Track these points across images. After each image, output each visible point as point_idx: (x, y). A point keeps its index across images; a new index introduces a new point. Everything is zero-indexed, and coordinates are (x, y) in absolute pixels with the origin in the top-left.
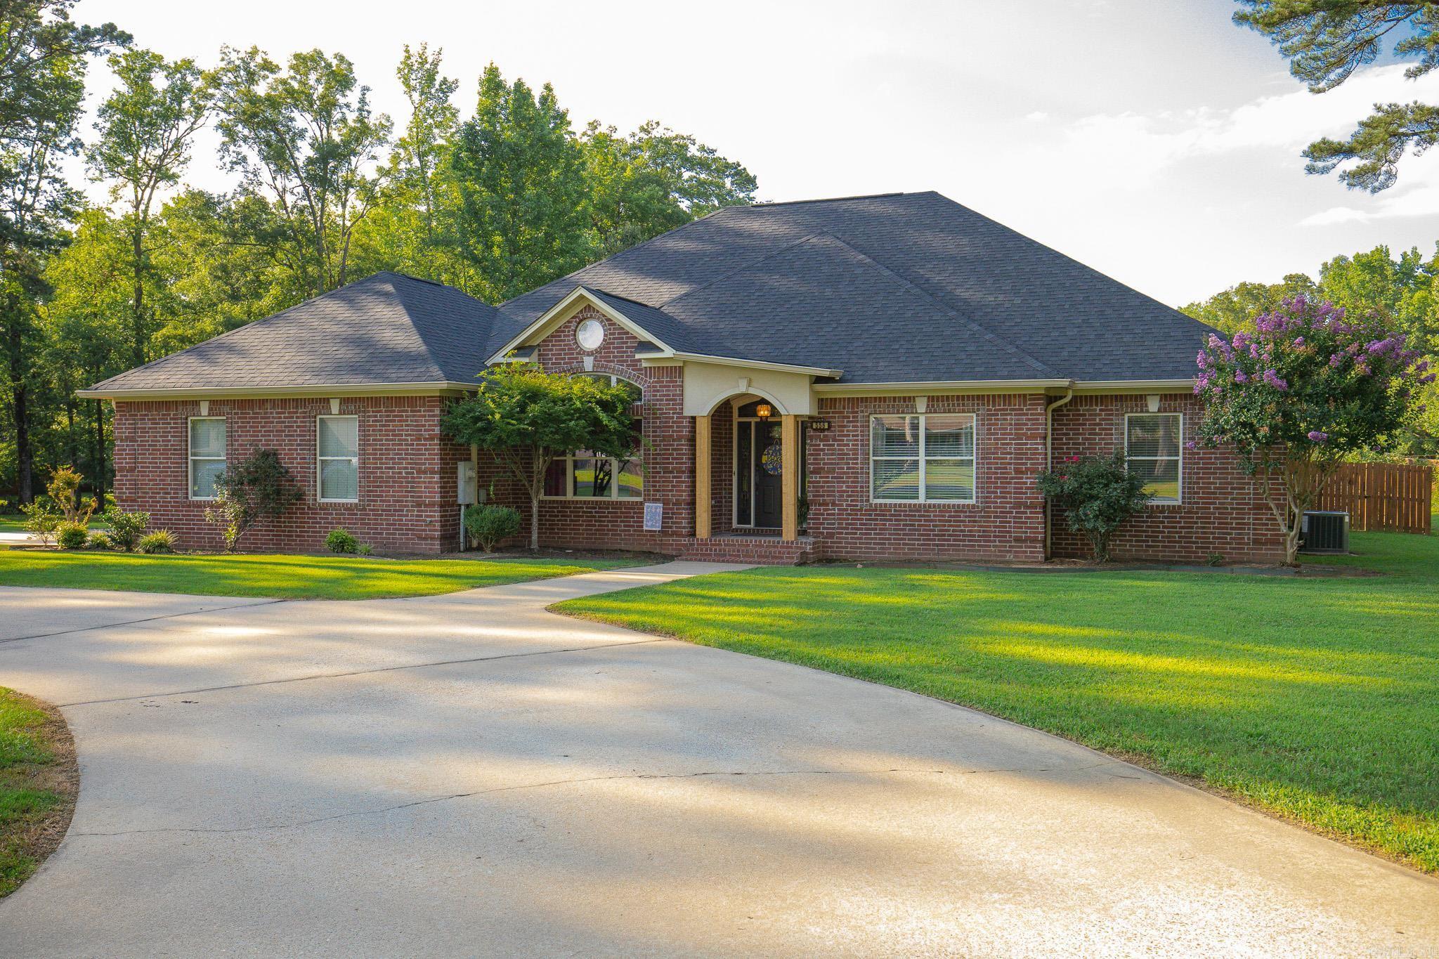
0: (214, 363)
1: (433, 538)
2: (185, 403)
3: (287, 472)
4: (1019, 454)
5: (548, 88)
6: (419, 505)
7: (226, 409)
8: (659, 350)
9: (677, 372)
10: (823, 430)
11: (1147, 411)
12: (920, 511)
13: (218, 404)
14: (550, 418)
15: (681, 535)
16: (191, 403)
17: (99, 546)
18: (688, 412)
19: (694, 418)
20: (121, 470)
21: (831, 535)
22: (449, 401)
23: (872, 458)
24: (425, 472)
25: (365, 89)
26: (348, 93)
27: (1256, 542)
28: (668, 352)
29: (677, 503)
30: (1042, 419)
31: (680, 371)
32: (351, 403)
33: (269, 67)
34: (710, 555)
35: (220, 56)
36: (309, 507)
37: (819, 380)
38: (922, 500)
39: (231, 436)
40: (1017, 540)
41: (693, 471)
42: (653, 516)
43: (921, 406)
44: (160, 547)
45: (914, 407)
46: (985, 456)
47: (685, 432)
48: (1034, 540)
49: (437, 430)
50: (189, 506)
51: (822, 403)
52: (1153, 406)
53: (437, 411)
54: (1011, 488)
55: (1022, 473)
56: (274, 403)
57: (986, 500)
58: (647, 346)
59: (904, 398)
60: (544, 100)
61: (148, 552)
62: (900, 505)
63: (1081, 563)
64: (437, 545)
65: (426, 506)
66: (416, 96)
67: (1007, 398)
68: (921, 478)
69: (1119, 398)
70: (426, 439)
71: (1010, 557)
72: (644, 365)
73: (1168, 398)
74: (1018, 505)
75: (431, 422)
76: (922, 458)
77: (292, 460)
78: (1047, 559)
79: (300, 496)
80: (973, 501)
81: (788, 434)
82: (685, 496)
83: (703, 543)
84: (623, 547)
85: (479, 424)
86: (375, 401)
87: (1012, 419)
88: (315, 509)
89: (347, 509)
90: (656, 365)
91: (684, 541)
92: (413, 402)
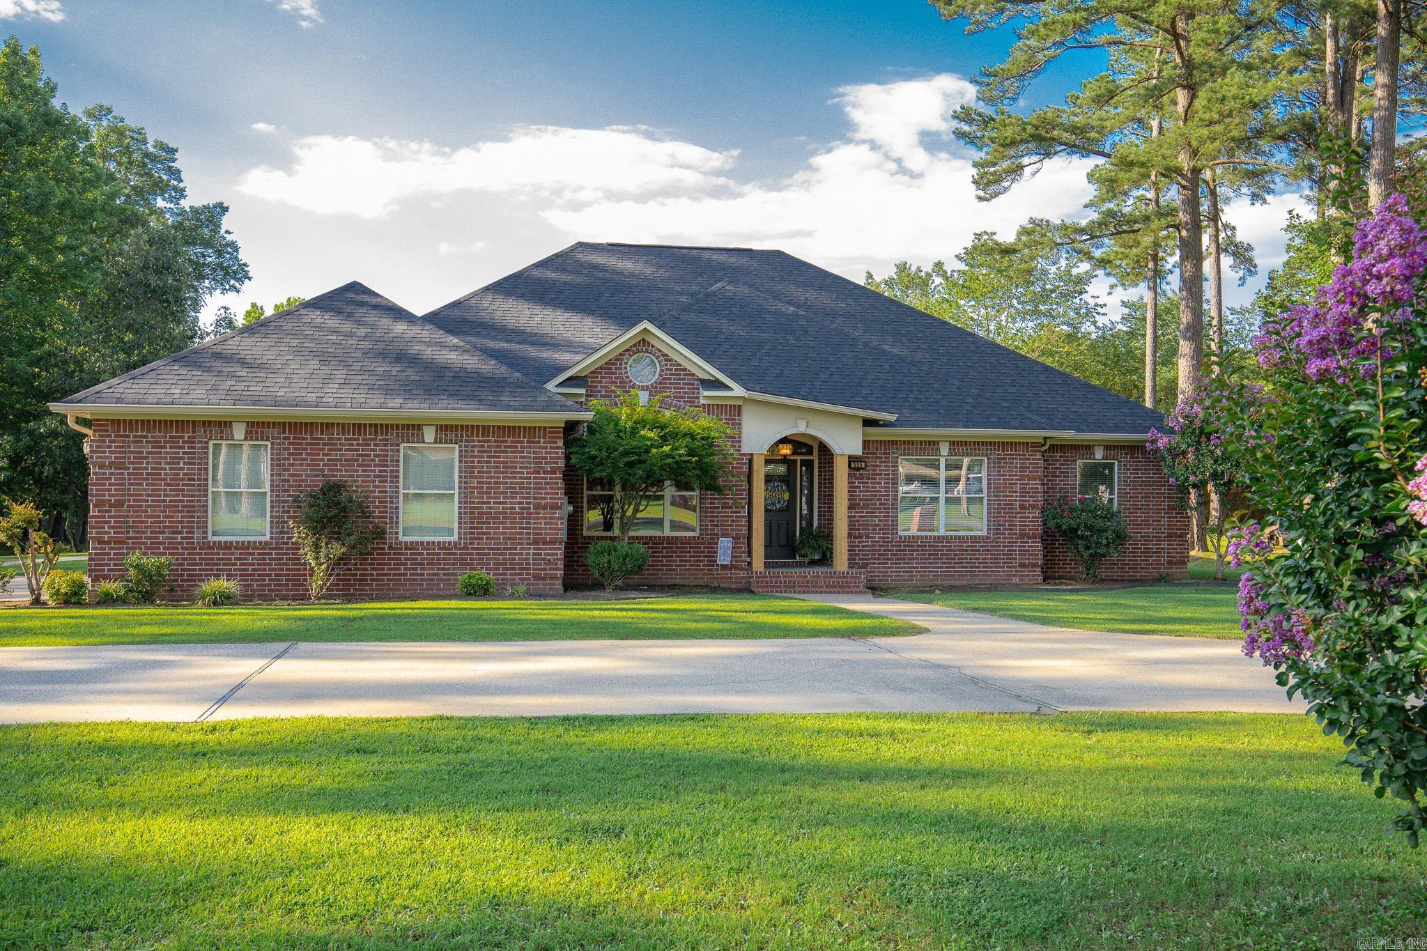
1: (553, 578)
2: (207, 424)
3: (361, 506)
4: (1024, 493)
6: (536, 542)
7: (271, 433)
8: (727, 387)
9: (733, 411)
10: (858, 469)
11: (1094, 459)
12: (942, 542)
13: (257, 428)
15: (742, 569)
16: (222, 426)
18: (746, 449)
19: (751, 456)
23: (900, 495)
24: (545, 508)
27: (1170, 562)
28: (737, 391)
29: (740, 537)
30: (1036, 463)
31: (742, 409)
32: (446, 431)
36: (390, 548)
37: (868, 423)
38: (940, 532)
39: (276, 463)
40: (1023, 565)
42: (724, 550)
43: (944, 449)
44: (222, 600)
45: (938, 450)
46: (996, 493)
47: (745, 469)
48: (1034, 565)
49: (561, 463)
50: (210, 548)
51: (866, 444)
52: (1099, 454)
53: (560, 443)
54: (1017, 521)
55: (1025, 508)
56: (343, 427)
57: (995, 531)
58: (717, 384)
59: (930, 442)
62: (926, 537)
63: (1072, 584)
64: (559, 586)
65: (545, 543)
67: (1014, 445)
68: (940, 513)
69: (1076, 447)
70: (545, 472)
71: (1016, 580)
72: (702, 401)
73: (1109, 447)
74: (1022, 536)
75: (554, 454)
76: (942, 495)
77: (366, 491)
78: (1045, 579)
79: (381, 534)
80: (985, 533)
82: (745, 530)
84: (678, 581)
86: (483, 430)
87: (1017, 463)
88: (397, 549)
89: (444, 548)
90: (711, 402)
91: (743, 574)
92: (531, 431)
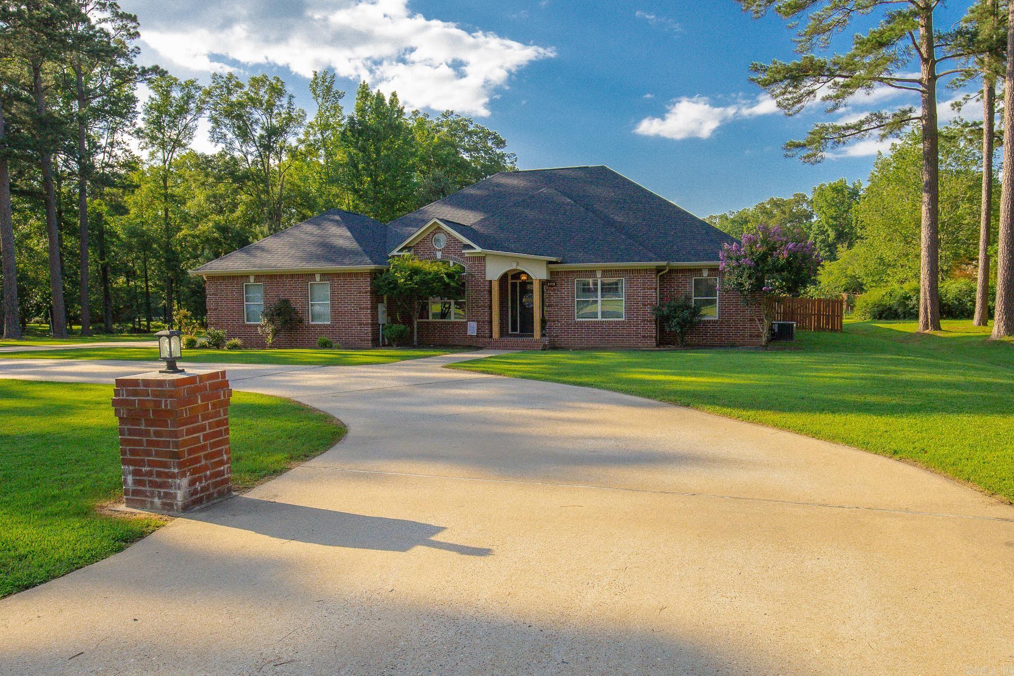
0: (255, 256)
1: (368, 340)
2: (242, 277)
3: (295, 309)
4: (644, 297)
5: (394, 95)
6: (360, 324)
7: (263, 279)
8: (473, 248)
9: (482, 259)
10: (552, 286)
11: (703, 276)
12: (599, 324)
13: (258, 277)
14: (424, 282)
15: (485, 337)
16: (245, 277)
17: (203, 347)
18: (488, 278)
19: (491, 281)
20: (210, 309)
21: (557, 336)
22: (374, 275)
23: (576, 299)
24: (363, 309)
25: (291, 97)
26: (282, 99)
27: (751, 336)
28: (479, 249)
29: (484, 322)
30: (655, 280)
31: (484, 258)
32: (326, 276)
33: (239, 86)
34: (500, 346)
35: (212, 80)
36: (306, 327)
37: (550, 262)
38: (600, 319)
39: (266, 292)
40: (644, 337)
41: (490, 307)
42: (472, 328)
43: (599, 275)
44: (235, 347)
45: (595, 275)
46: (628, 297)
47: (487, 288)
48: (651, 337)
49: (369, 289)
50: (245, 327)
51: (552, 273)
52: (705, 274)
53: (369, 279)
54: (641, 313)
55: (646, 306)
56: (287, 276)
57: (629, 318)
58: (468, 247)
59: (591, 271)
60: (392, 102)
61: (229, 349)
62: (589, 322)
63: (672, 347)
64: (370, 344)
65: (364, 325)
66: (320, 100)
67: (638, 271)
68: (599, 308)
69: (690, 270)
70: (363, 293)
71: (640, 345)
72: (466, 256)
73: (711, 270)
74: (644, 321)
75: (366, 285)
76: (599, 299)
77: (296, 303)
78: (657, 346)
79: (301, 321)
80: (623, 319)
81: (536, 288)
82: (487, 318)
83: (496, 341)
84: (457, 343)
85: (391, 286)
86: (338, 275)
87: (641, 280)
88: (309, 327)
89: (325, 327)
90: (473, 256)
91: (487, 340)
92: (356, 275)
